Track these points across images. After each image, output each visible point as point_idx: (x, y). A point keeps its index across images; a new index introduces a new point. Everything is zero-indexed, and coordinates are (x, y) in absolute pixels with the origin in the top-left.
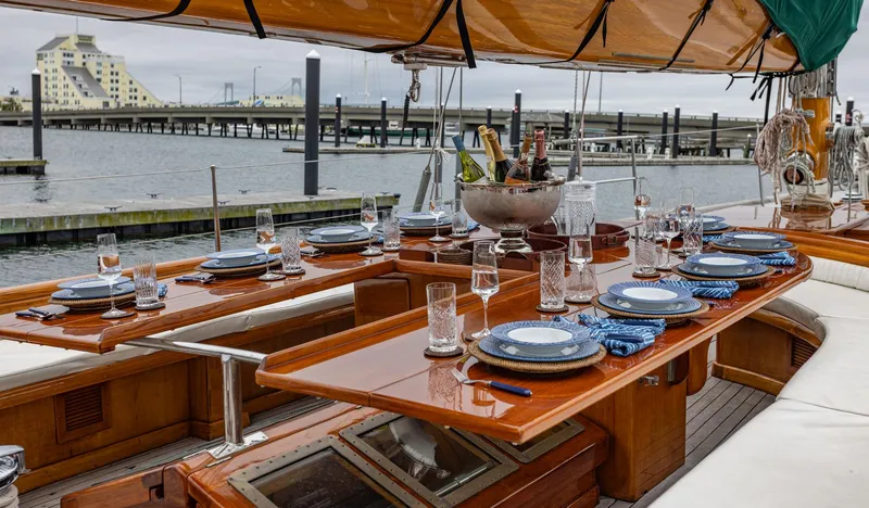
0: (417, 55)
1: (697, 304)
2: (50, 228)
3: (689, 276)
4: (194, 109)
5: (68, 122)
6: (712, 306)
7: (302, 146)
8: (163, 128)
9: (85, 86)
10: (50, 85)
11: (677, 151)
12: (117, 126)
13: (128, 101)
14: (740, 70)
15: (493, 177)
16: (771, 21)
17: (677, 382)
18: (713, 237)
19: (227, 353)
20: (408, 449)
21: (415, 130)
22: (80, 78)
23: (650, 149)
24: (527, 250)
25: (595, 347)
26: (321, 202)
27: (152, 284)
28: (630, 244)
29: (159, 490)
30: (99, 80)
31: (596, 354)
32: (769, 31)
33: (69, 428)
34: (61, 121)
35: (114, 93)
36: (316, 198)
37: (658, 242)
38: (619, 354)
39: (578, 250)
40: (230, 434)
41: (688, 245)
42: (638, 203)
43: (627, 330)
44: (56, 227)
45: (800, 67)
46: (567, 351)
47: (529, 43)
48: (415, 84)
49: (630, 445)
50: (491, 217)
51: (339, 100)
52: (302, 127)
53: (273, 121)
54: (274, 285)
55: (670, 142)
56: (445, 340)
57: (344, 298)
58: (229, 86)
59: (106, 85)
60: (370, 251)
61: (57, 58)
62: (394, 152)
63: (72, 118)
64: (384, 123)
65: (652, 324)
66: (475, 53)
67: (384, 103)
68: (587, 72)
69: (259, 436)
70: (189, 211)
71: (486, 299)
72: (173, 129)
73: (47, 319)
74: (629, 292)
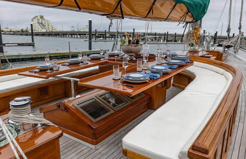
0: (112, 16)
1: (169, 70)
2: (36, 57)
3: (168, 64)
4: (65, 32)
5: (39, 35)
6: (172, 70)
7: (88, 40)
8: (59, 36)
9: (42, 27)
10: (35, 27)
11: (167, 41)
12: (49, 35)
13: (51, 30)
14: (181, 21)
15: (128, 43)
16: (188, 10)
17: (165, 86)
18: (174, 56)
19: (72, 79)
20: (110, 100)
21: (112, 36)
22: (41, 25)
23: (162, 41)
24: (134, 59)
25: (148, 78)
26: (92, 51)
27: (56, 65)
28: (156, 58)
29: (59, 106)
30: (45, 25)
31: (148, 79)
32: (188, 12)
33: (41, 95)
34: (37, 34)
35: (48, 28)
36: (91, 51)
37: (162, 58)
38: (152, 79)
39: (145, 59)
40: (73, 95)
41: (168, 59)
42: (158, 50)
43: (155, 75)
44: (37, 57)
45: (194, 21)
46: (142, 79)
47: (135, 14)
48: (111, 23)
49: (155, 99)
50: (127, 52)
51: (96, 30)
52: (88, 36)
53: (82, 34)
54: (82, 66)
55: (166, 39)
56: (117, 77)
57: (96, 69)
58: (73, 27)
59: (47, 27)
60: (102, 59)
61: (36, 21)
62: (108, 41)
63: (40, 34)
64: (106, 35)
65: (160, 74)
66: (124, 16)
67: (105, 30)
68: (149, 21)
69: (79, 96)
70: (65, 53)
71: (125, 68)
72: (61, 36)
73: (35, 72)
74: (155, 67)
